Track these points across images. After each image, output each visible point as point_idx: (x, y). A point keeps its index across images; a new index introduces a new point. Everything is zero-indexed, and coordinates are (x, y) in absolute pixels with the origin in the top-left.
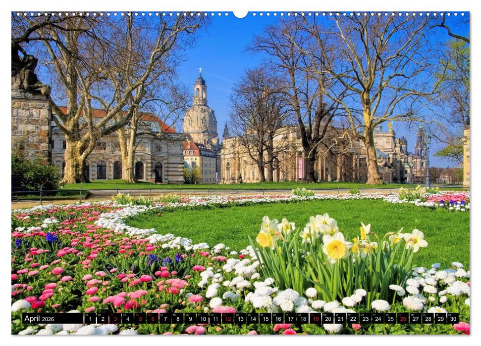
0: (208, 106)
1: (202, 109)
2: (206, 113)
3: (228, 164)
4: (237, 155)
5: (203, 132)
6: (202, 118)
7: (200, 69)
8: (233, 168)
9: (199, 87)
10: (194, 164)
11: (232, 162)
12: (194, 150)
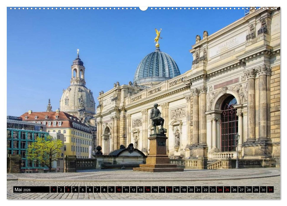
0: (86, 87)
1: (79, 89)
2: (84, 93)
3: (107, 129)
4: (122, 112)
5: (80, 111)
6: (79, 97)
7: (78, 50)
8: (116, 134)
9: (76, 67)
10: (60, 137)
11: (113, 125)
12: (63, 121)
